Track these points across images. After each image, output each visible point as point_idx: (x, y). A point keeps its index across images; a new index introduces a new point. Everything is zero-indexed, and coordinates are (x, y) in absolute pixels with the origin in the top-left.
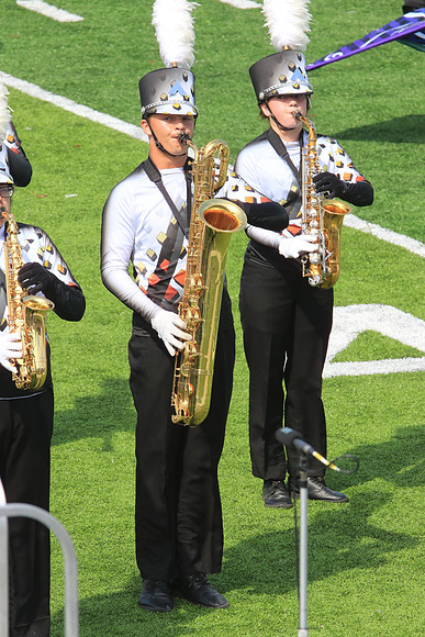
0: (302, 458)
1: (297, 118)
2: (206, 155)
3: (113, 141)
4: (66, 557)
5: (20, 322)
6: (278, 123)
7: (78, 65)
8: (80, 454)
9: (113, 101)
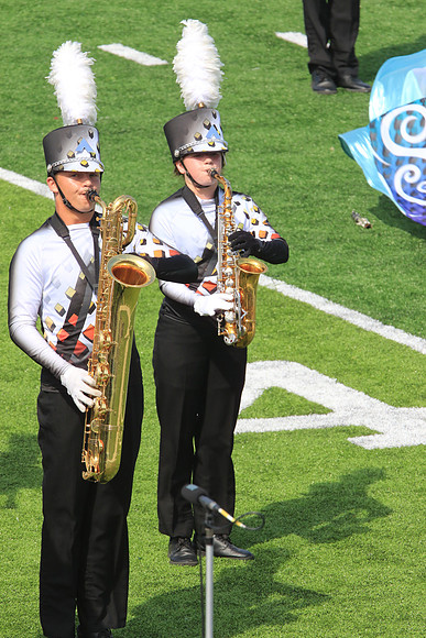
1: (212, 176)
2: (114, 211)
3: (17, 198)
6: (193, 181)
9: (18, 157)
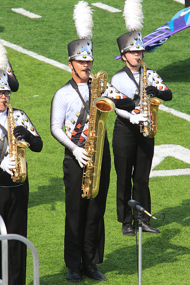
0: (139, 213)
1: (138, 61)
2: (97, 78)
3: (55, 72)
4: (34, 258)
5: (14, 152)
6: (130, 64)
7: (39, 38)
8: (40, 212)
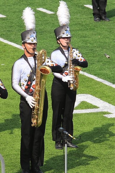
0: (65, 136)
1: (67, 44)
2: (40, 54)
3: (14, 50)
4: (2, 163)
6: (62, 45)
7: (5, 29)
8: (5, 135)
9: (14, 39)
